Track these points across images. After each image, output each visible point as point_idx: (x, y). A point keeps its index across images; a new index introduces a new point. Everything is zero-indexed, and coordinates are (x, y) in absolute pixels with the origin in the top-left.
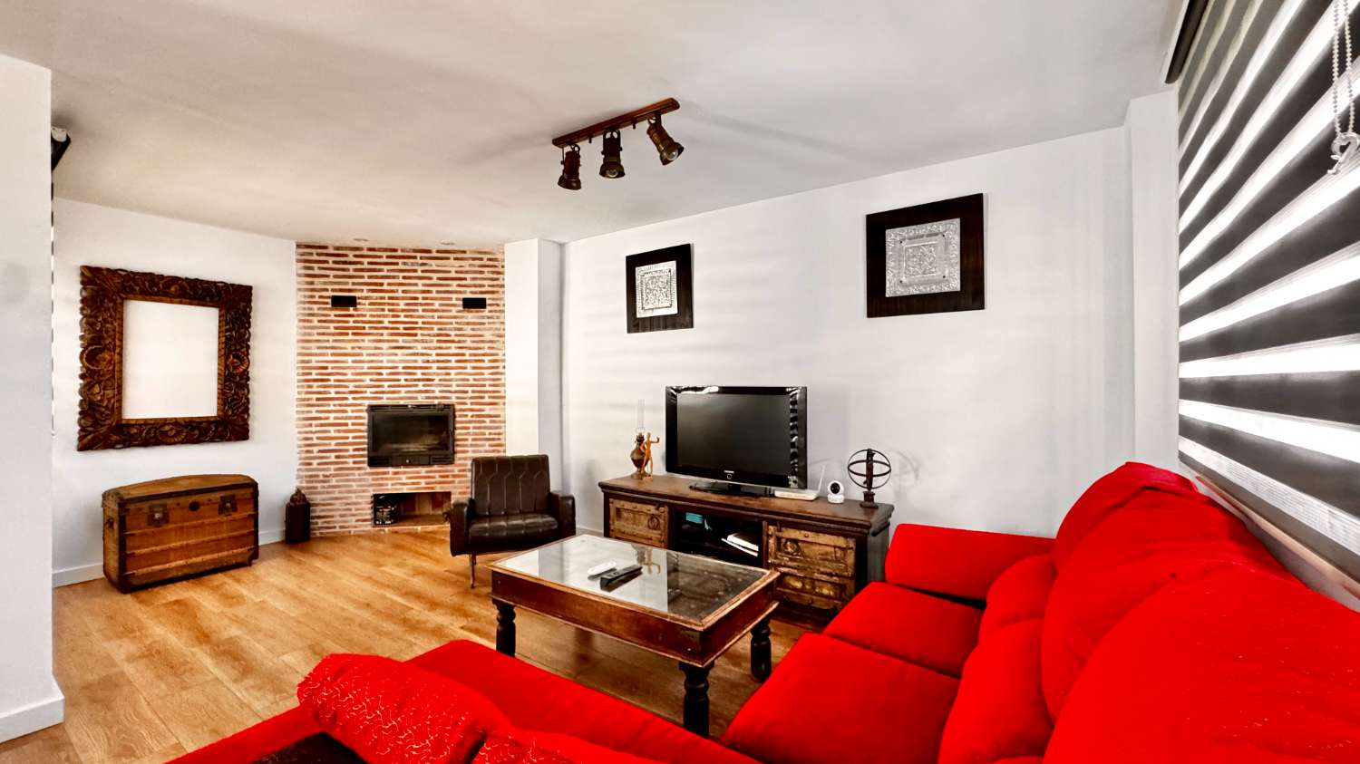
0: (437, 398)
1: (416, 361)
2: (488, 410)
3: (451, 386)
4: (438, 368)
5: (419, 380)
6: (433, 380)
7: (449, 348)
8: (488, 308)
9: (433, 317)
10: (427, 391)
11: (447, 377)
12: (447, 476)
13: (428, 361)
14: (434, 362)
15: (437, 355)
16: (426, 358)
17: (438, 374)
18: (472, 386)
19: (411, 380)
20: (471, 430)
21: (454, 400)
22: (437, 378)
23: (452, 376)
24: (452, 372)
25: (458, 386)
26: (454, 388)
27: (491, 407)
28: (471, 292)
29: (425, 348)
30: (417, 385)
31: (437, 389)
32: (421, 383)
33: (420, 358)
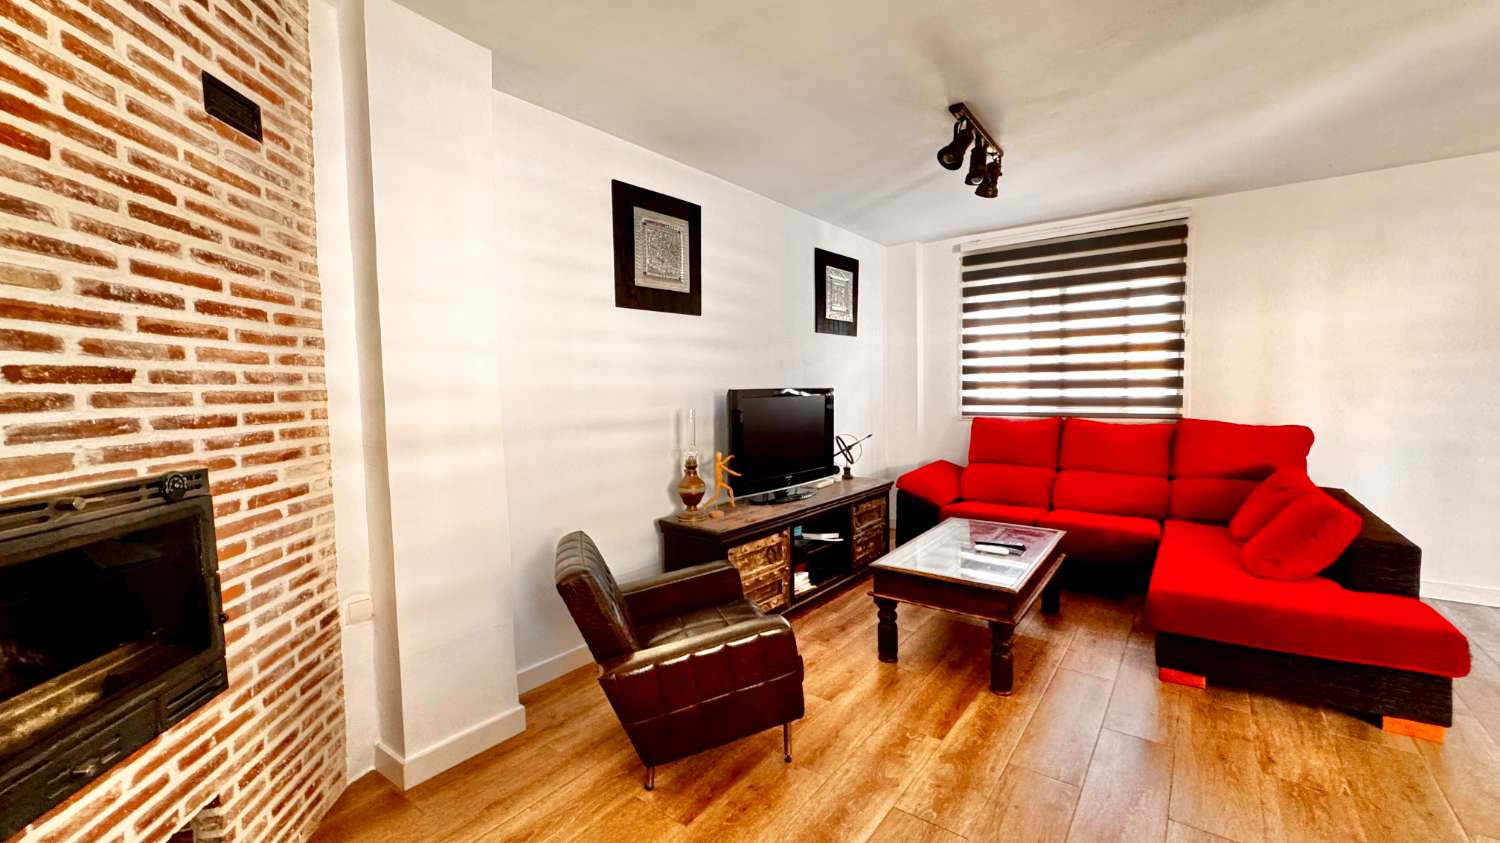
0: (146, 452)
1: (51, 282)
2: (285, 476)
3: (183, 401)
4: (145, 326)
5: (74, 375)
6: (126, 376)
7: (171, 249)
8: (267, 144)
9: (110, 95)
10: (110, 427)
11: (174, 366)
12: (204, 749)
13: (104, 292)
14: (125, 297)
15: (139, 268)
16: (97, 274)
17: (146, 353)
18: (244, 399)
19: (38, 375)
20: (250, 553)
21: (200, 456)
22: (142, 367)
23: (190, 364)
24: (188, 344)
25: (209, 399)
26: (198, 410)
27: (289, 463)
28: (223, 63)
29: (92, 229)
30: (63, 401)
31: (145, 415)
32: (82, 391)
33: (71, 272)
